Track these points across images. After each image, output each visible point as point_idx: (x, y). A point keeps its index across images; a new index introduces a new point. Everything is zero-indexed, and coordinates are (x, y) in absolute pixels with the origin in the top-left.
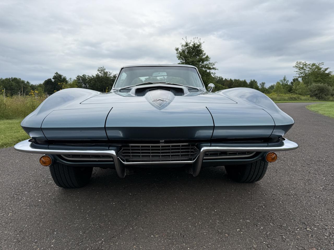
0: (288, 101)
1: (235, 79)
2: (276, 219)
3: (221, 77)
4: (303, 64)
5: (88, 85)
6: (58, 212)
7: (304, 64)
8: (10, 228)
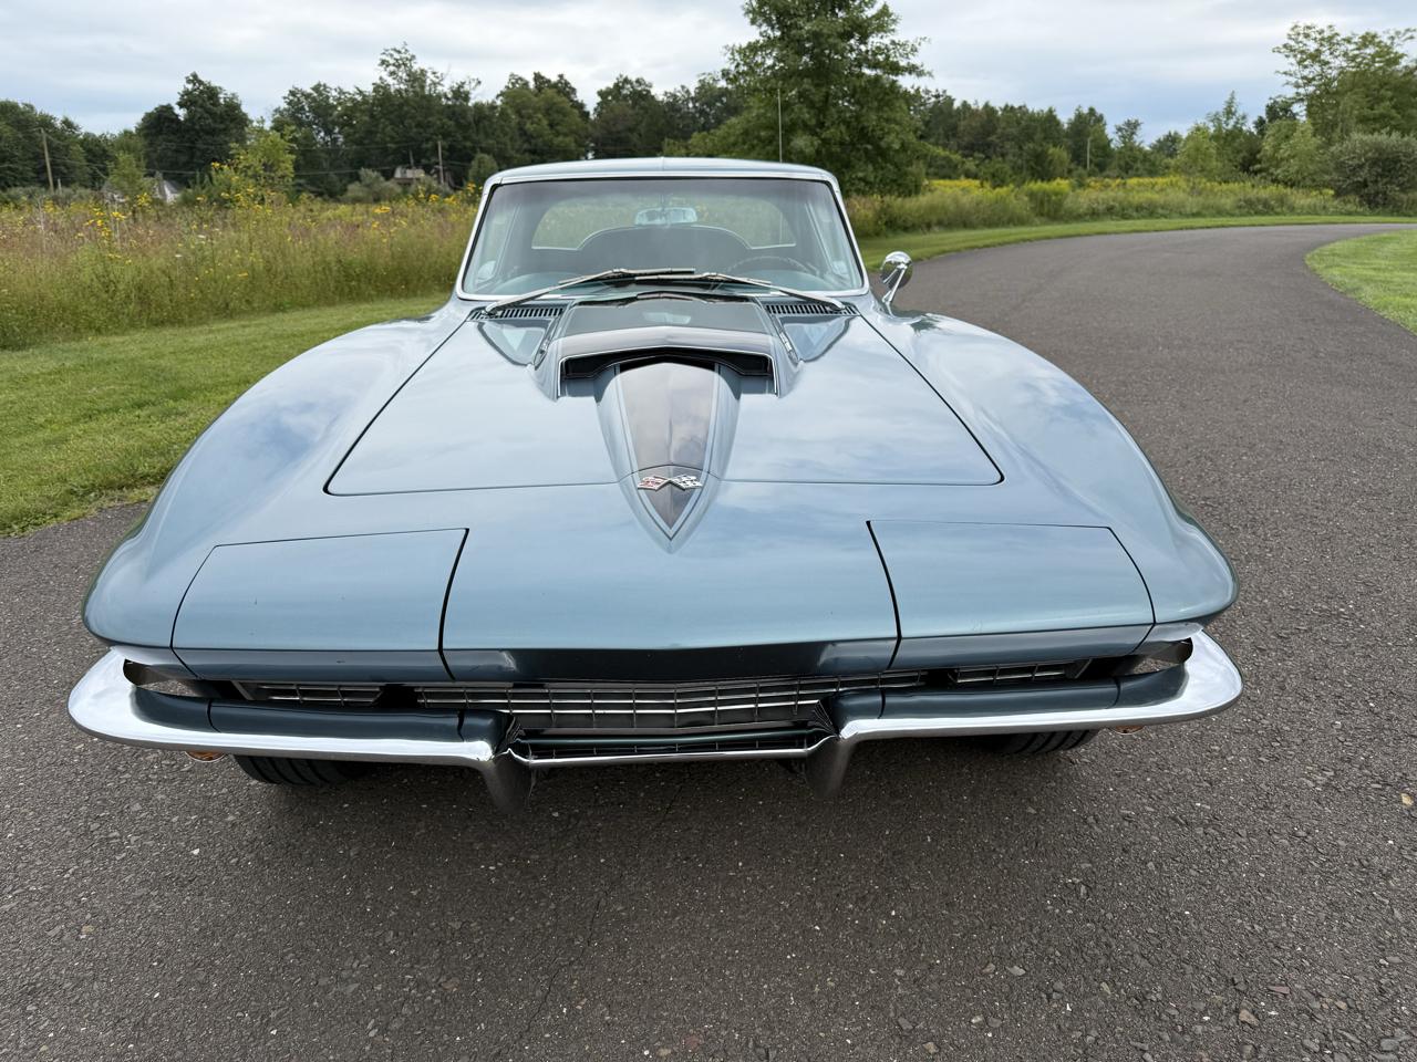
0: (1232, 215)
1: (1007, 106)
2: (1127, 961)
3: (945, 91)
4: (1319, 37)
5: (339, 133)
6: (274, 918)
7: (1326, 35)
8: (96, 1005)
